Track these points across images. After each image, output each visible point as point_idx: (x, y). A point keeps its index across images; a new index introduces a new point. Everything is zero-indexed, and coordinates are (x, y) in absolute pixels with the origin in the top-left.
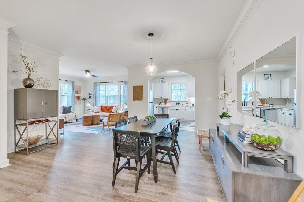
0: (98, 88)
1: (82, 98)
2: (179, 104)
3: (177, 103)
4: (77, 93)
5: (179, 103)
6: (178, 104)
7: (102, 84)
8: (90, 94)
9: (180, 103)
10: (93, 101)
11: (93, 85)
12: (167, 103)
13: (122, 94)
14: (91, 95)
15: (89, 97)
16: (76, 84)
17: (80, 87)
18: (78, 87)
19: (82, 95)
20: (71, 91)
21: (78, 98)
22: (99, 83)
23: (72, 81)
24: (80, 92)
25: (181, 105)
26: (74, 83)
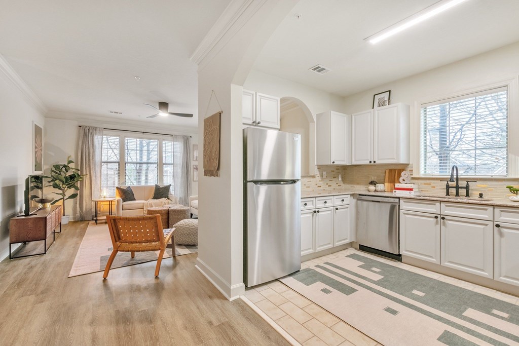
2: (463, 192)
3: (448, 187)
5: (463, 184)
6: (453, 191)
9: (467, 188)
12: (397, 185)
16: (193, 142)
23: (185, 136)
25: (475, 197)
26: (188, 139)
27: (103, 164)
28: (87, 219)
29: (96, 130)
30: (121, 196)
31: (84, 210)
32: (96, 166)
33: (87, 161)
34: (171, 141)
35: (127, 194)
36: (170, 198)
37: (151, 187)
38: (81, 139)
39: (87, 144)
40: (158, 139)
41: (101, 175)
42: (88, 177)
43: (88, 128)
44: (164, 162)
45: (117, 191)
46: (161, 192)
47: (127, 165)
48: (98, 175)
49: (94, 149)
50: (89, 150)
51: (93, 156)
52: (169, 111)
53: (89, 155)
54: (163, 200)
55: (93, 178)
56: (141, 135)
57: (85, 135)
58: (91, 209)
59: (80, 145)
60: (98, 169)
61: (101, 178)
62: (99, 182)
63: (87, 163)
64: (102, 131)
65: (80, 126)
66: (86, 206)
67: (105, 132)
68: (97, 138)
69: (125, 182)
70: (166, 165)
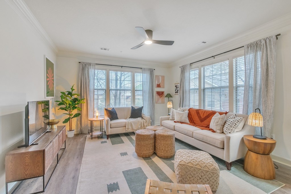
0: (187, 74)
1: (165, 94)
4: (159, 86)
7: (194, 66)
8: (176, 86)
10: (180, 99)
11: (179, 70)
13: (240, 83)
14: (178, 89)
15: (176, 93)
16: (156, 73)
17: (163, 77)
18: (160, 77)
19: (165, 90)
20: (148, 83)
21: (160, 94)
22: (188, 66)
23: (151, 69)
24: (164, 85)
26: (152, 71)
27: (95, 91)
28: (85, 132)
29: (90, 65)
30: (109, 116)
31: (83, 125)
32: (91, 92)
33: (85, 88)
34: (141, 73)
35: (112, 115)
36: (144, 117)
37: (129, 108)
38: (81, 72)
39: (84, 76)
40: (131, 72)
41: (94, 99)
42: (85, 100)
43: (85, 64)
44: (136, 89)
45: (106, 112)
46: (136, 113)
47: (111, 91)
48: (92, 99)
49: (89, 79)
50: (86, 80)
51: (88, 85)
52: (153, 39)
53: (86, 84)
54: (139, 119)
55: (89, 102)
56: (120, 68)
57: (83, 69)
58: (88, 125)
59: (80, 76)
60: (92, 95)
61: (94, 101)
62: (92, 104)
63: (85, 90)
64: (95, 66)
65: (80, 63)
66: (84, 122)
67: (97, 66)
68: (91, 71)
69: (109, 105)
70: (137, 91)
